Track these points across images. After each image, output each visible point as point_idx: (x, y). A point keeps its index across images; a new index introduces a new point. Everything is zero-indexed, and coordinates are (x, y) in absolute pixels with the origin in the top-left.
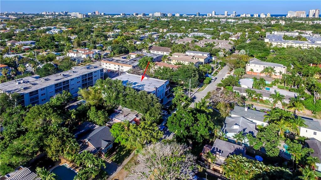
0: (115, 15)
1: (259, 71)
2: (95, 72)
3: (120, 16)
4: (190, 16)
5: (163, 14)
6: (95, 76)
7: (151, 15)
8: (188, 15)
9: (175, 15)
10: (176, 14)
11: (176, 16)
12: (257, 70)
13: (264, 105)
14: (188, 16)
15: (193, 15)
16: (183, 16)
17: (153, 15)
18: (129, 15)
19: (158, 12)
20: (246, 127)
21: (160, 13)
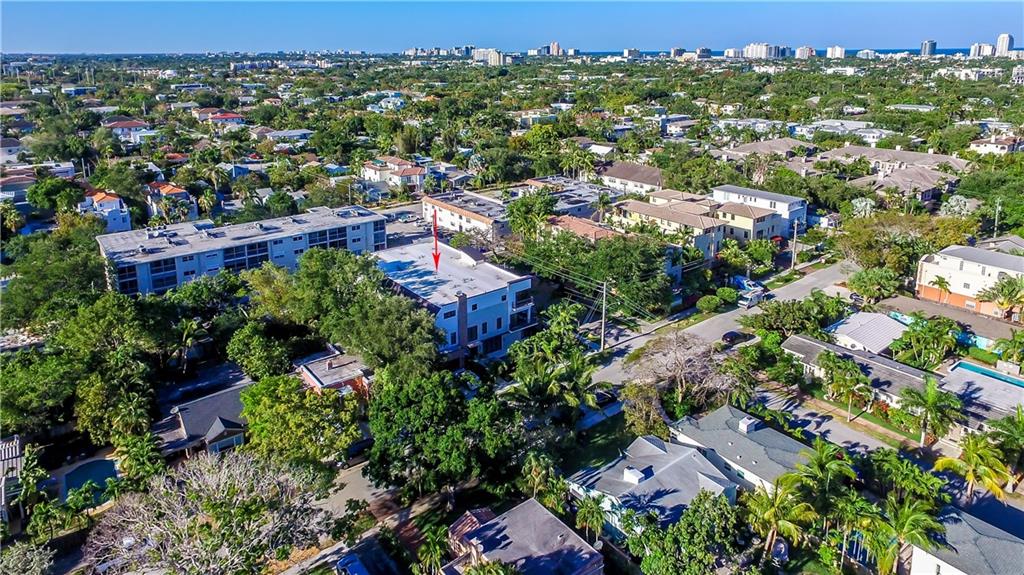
0: (605, 55)
1: (972, 292)
2: (356, 228)
3: (618, 59)
4: (890, 55)
5: (777, 48)
6: (354, 241)
7: (731, 54)
8: (881, 52)
9: (826, 52)
10: (829, 50)
11: (829, 56)
12: (967, 286)
13: (881, 429)
14: (882, 56)
15: (903, 51)
16: (860, 55)
17: (739, 54)
18: (653, 54)
19: (758, 42)
20: (680, 488)
21: (764, 48)
